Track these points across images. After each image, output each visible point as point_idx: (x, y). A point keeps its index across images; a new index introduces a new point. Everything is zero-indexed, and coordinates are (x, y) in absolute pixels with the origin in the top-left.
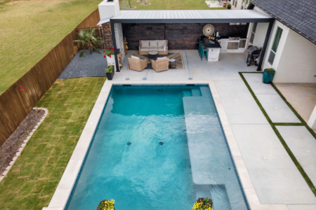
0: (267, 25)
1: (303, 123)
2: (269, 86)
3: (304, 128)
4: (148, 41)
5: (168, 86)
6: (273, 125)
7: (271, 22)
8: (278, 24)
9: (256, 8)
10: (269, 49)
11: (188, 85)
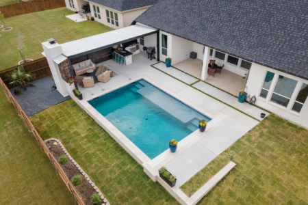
0: (156, 35)
1: (200, 80)
2: (171, 68)
3: (201, 82)
4: (77, 64)
5: (121, 88)
6: (191, 85)
7: (157, 32)
8: (161, 33)
9: (137, 23)
10: (161, 47)
11: (132, 83)
